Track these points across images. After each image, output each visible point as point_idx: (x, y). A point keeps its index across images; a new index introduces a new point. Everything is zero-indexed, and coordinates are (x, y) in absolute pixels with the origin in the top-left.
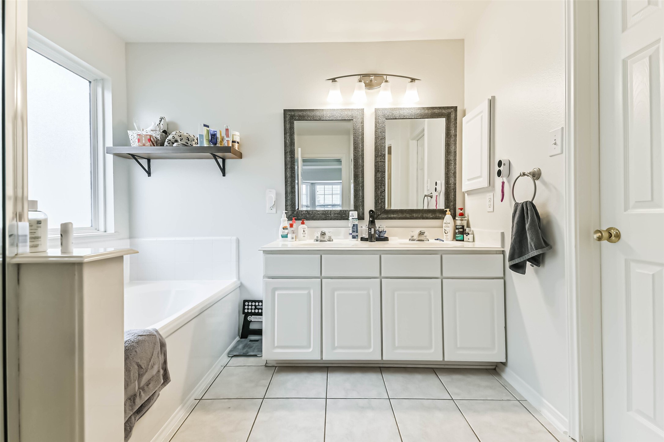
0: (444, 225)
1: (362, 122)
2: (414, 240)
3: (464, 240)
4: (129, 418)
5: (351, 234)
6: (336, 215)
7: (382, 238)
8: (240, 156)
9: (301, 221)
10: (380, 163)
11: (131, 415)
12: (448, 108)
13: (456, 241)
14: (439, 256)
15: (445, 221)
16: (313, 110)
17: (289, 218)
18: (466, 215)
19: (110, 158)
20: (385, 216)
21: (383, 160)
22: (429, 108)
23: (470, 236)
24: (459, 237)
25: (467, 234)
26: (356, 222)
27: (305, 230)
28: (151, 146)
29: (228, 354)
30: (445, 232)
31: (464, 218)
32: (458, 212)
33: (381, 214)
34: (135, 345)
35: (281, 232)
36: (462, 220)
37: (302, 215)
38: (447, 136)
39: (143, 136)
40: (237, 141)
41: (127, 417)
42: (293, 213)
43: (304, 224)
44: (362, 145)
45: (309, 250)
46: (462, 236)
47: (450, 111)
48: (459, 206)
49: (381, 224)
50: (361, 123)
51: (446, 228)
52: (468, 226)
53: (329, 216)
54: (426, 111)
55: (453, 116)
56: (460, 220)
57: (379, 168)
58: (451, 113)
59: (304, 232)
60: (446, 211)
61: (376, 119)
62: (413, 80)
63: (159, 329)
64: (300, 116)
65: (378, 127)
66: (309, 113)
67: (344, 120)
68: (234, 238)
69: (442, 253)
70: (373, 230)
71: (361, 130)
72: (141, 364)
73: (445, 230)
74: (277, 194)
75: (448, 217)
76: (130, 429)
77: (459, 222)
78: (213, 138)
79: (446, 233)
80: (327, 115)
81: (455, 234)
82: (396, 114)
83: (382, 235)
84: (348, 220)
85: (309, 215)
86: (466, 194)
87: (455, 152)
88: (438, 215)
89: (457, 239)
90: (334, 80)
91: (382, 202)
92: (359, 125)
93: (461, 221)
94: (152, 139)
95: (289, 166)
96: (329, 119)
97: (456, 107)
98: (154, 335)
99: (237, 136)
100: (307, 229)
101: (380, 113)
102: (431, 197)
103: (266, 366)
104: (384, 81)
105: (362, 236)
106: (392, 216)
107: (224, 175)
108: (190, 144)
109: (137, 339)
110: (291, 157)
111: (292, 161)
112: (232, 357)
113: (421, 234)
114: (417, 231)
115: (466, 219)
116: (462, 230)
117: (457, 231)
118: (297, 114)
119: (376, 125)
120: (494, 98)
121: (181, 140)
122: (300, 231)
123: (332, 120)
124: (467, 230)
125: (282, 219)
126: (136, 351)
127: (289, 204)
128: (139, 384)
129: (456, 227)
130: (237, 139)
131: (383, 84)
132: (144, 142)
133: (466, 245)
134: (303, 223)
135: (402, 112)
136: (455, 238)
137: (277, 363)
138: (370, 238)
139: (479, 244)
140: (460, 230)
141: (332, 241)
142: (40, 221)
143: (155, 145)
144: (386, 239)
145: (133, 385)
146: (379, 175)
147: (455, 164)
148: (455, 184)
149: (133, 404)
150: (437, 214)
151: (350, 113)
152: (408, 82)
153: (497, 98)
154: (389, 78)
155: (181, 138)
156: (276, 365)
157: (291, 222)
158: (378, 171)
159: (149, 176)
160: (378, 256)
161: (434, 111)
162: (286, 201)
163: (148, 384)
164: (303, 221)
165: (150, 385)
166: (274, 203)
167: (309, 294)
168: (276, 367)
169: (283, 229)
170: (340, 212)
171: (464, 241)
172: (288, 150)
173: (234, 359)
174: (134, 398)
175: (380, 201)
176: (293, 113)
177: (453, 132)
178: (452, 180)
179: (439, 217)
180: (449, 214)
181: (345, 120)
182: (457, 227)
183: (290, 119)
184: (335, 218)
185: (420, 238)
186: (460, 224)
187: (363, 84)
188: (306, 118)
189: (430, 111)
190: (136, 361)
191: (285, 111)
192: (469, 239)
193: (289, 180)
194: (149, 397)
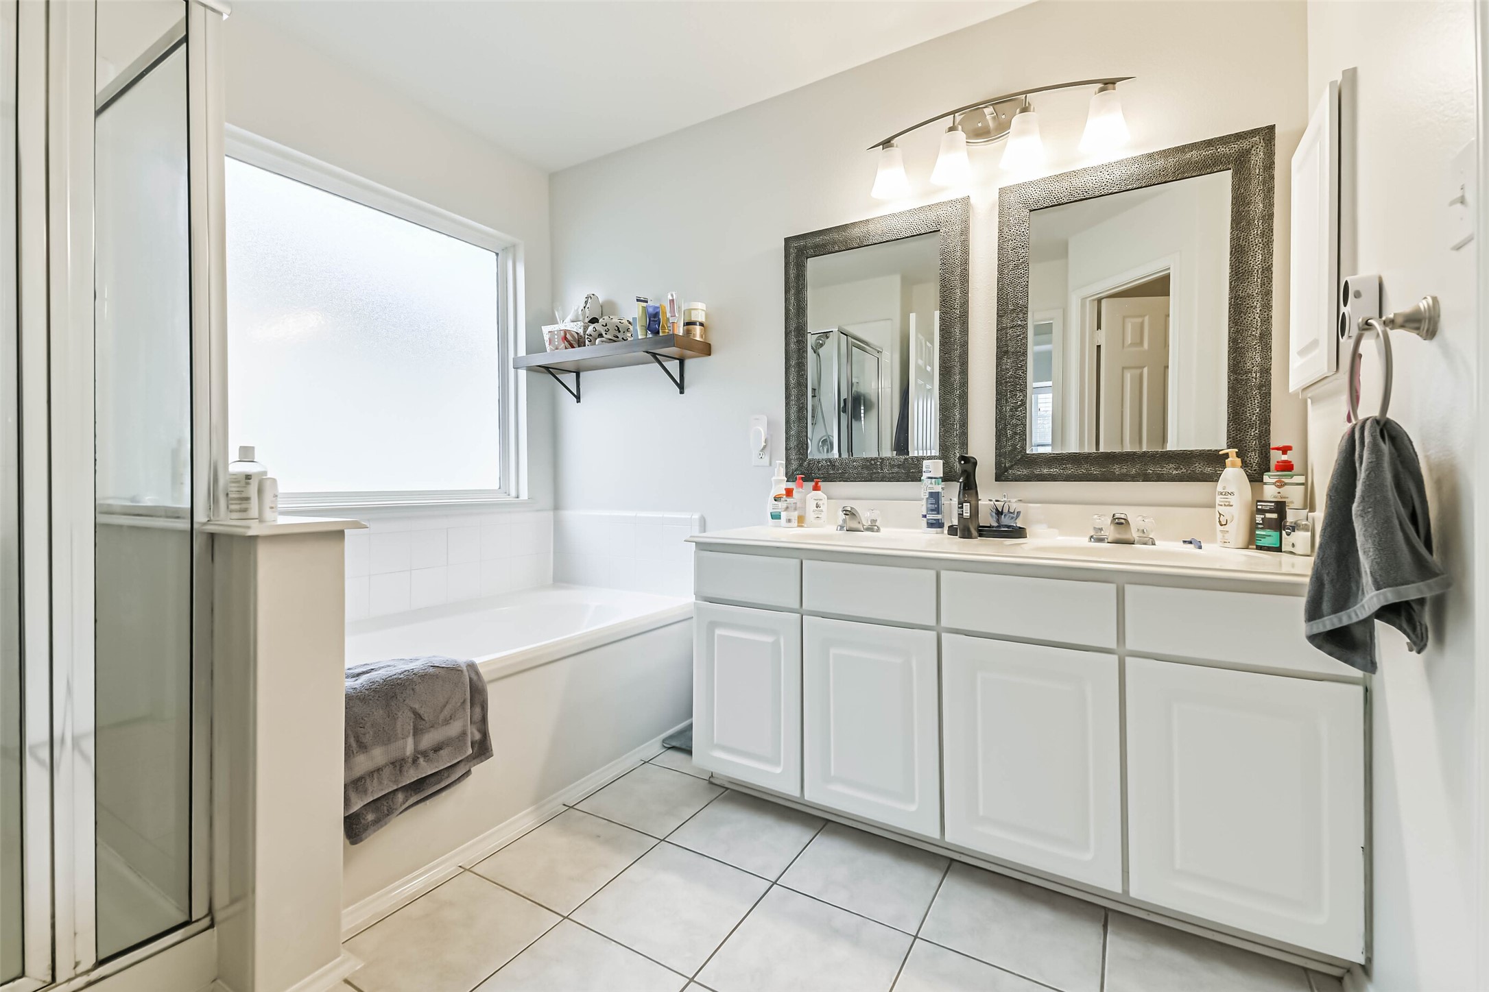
0: (1219, 499)
1: (965, 232)
2: (1101, 540)
3: (1283, 550)
4: (391, 792)
5: (925, 516)
6: (896, 470)
7: (1004, 530)
8: (706, 349)
9: (813, 483)
10: (1010, 331)
11: (397, 790)
12: (1239, 136)
13: (1257, 549)
14: (1111, 588)
15: (1220, 486)
16: (845, 227)
17: (790, 477)
19: (523, 373)
20: (1025, 472)
21: (1019, 323)
22: (1165, 153)
23: (1298, 537)
24: (1264, 536)
25: (1289, 529)
26: (938, 487)
27: (820, 503)
28: (566, 348)
29: (664, 741)
30: (1220, 521)
31: (1292, 476)
32: (1275, 457)
33: (1012, 466)
34: (415, 680)
35: (770, 505)
36: (1281, 485)
37: (819, 470)
38: (1237, 225)
39: (556, 332)
40: (700, 320)
41: (382, 790)
42: (801, 465)
43: (819, 490)
44: (962, 292)
45: (778, 547)
46: (1275, 534)
47: (1245, 144)
50: (962, 235)
51: (1223, 507)
53: (878, 473)
54: (1161, 163)
55: (1258, 157)
56: (1274, 484)
57: (1007, 346)
58: (1248, 151)
59: (819, 508)
60: (1227, 456)
61: (1001, 215)
62: (1108, 83)
63: (479, 664)
64: (816, 246)
65: (1005, 236)
66: (836, 236)
67: (918, 235)
68: (696, 516)
70: (966, 506)
71: (959, 254)
72: (421, 712)
73: (1220, 514)
74: (770, 424)
75: (1233, 475)
76: (388, 810)
77: (1270, 492)
78: (653, 321)
79: (1222, 525)
80: (876, 230)
81: (1253, 526)
82: (1061, 190)
83: (1007, 521)
84: (920, 480)
85: (833, 470)
87: (1267, 270)
88: (1198, 467)
89: (1259, 543)
90: (887, 143)
91: (1016, 433)
92: (955, 242)
93: (1279, 487)
94: (568, 336)
95: (793, 363)
96: (881, 240)
97: (1272, 128)
98: (459, 670)
99: (700, 311)
100: (825, 501)
101: (1013, 198)
103: (711, 783)
104: (1018, 111)
105: (952, 522)
106: (1045, 471)
107: (682, 392)
108: (623, 338)
109: (426, 671)
110: (797, 342)
111: (799, 350)
112: (669, 748)
113: (1117, 522)
116: (1274, 516)
117: (1259, 518)
118: (810, 242)
119: (1000, 231)
121: (607, 331)
122: (811, 506)
123: (887, 241)
125: (774, 478)
126: (413, 689)
127: (792, 446)
128: (416, 744)
129: (1257, 506)
130: (700, 317)
131: (1017, 120)
132: (556, 343)
134: (816, 488)
135: (1078, 182)
136: (1252, 541)
137: (730, 782)
138: (966, 529)
140: (1268, 515)
141: (878, 530)
142: (250, 475)
143: (576, 345)
144: (1019, 533)
145: (400, 743)
146: (1008, 363)
147: (1267, 306)
148: (1263, 371)
149: (398, 773)
151: (932, 216)
152: (1094, 92)
155: (606, 328)
156: (727, 785)
157: (791, 485)
158: (1007, 352)
159: (578, 402)
160: (933, 573)
161: (1188, 155)
162: (787, 439)
163: (437, 749)
164: (817, 483)
165: (442, 752)
166: (763, 444)
167: (776, 644)
168: (727, 789)
169: (775, 500)
170: (904, 462)
171: (1281, 552)
172: (793, 326)
173: (670, 753)
174: (401, 764)
175: (1009, 432)
176: (802, 243)
177: (1258, 207)
178: (1253, 359)
179: (1202, 473)
180: (1233, 465)
181: (920, 234)
182: (1259, 507)
183: (797, 256)
184: (893, 478)
185: (1123, 536)
186: (1275, 497)
187: (960, 135)
188: (830, 248)
189: (1172, 161)
190: (412, 706)
191: (787, 240)
192: (1293, 545)
193: (794, 392)
194: (437, 770)
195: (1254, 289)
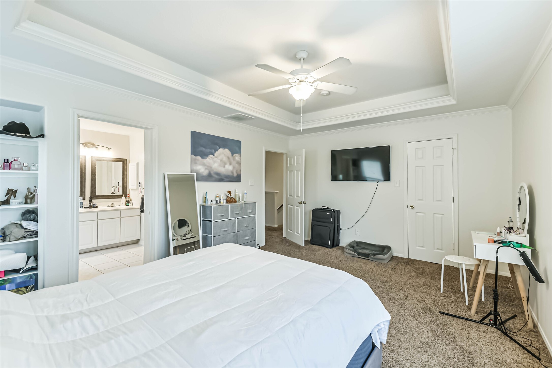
0: (122, 200)
2: (109, 207)
7: (94, 207)
18: (130, 197)
20: (96, 198)
23: (131, 204)
26: (82, 201)
32: (127, 195)
33: (94, 197)
36: (129, 198)
38: (123, 169)
44: (84, 170)
46: (128, 204)
47: (124, 160)
48: (127, 194)
49: (94, 201)
52: (131, 201)
55: (125, 162)
60: (123, 195)
61: (91, 160)
62: (109, 148)
69: (120, 210)
70: (91, 204)
71: (84, 164)
73: (122, 202)
75: (124, 197)
77: (127, 199)
81: (126, 203)
82: (101, 159)
83: (95, 205)
86: (130, 190)
87: (126, 175)
91: (94, 192)
97: (126, 159)
101: (93, 158)
102: (116, 187)
105: (85, 206)
106: (99, 198)
113: (113, 204)
114: (111, 203)
115: (130, 198)
117: (127, 202)
120: (138, 163)
124: (130, 202)
133: (130, 206)
136: (126, 205)
138: (90, 207)
139: (134, 206)
144: (97, 207)
146: (93, 182)
147: (126, 178)
148: (126, 186)
150: (119, 197)
153: (139, 163)
154: (98, 147)
158: (93, 180)
161: (118, 159)
177: (125, 167)
178: (125, 185)
185: (112, 206)
189: (116, 160)
195: (125, 176)
